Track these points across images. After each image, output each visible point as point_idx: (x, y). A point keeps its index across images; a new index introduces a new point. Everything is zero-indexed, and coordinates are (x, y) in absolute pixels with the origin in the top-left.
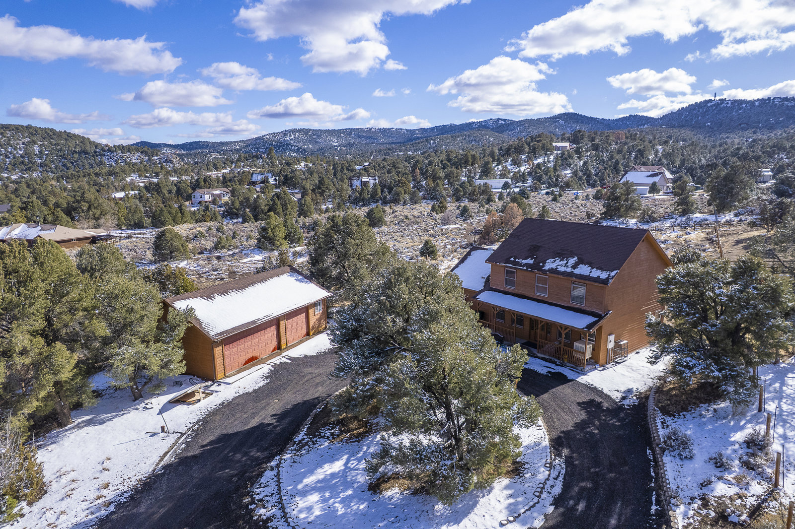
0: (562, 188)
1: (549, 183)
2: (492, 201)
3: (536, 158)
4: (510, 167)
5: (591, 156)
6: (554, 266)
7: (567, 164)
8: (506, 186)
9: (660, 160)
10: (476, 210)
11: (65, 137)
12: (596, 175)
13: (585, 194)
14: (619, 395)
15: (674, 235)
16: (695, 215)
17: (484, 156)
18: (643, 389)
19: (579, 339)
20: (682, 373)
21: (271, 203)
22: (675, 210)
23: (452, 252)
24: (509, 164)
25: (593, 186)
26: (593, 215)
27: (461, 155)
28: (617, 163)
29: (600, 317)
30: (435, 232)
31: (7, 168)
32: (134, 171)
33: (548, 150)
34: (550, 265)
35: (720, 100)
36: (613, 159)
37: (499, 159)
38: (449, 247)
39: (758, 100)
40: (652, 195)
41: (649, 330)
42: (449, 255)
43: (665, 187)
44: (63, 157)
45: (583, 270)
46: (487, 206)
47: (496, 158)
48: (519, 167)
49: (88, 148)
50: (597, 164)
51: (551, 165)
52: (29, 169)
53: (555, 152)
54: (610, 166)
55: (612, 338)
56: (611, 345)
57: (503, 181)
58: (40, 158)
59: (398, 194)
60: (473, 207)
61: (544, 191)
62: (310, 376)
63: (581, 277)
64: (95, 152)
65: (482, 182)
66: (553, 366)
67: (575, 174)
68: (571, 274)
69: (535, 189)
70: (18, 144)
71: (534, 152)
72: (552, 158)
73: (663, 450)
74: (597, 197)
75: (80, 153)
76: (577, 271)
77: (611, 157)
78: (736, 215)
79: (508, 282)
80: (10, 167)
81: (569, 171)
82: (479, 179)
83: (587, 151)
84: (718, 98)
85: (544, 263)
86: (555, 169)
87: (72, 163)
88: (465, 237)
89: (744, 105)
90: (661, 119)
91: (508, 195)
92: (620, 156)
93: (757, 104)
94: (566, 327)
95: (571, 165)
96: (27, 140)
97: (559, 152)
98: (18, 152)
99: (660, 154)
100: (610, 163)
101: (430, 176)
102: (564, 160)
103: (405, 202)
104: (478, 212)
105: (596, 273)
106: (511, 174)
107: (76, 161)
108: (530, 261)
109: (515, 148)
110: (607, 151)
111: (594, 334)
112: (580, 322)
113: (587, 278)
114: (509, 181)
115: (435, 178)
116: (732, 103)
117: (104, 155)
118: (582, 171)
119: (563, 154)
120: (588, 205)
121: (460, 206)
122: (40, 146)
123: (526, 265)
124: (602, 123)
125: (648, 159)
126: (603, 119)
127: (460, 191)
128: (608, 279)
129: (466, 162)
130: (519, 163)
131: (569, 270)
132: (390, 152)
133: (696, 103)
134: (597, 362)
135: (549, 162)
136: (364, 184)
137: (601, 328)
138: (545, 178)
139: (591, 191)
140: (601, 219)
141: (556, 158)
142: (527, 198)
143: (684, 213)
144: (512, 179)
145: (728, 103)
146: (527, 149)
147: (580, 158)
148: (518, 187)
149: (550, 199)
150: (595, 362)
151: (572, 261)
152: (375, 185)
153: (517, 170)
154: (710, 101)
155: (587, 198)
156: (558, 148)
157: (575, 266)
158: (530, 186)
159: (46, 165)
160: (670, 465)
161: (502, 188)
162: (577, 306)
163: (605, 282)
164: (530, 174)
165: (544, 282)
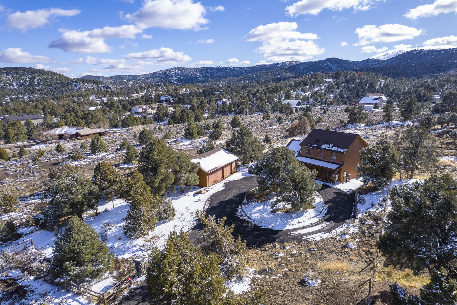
0: (329, 106)
1: (321, 102)
2: (293, 113)
3: (315, 88)
4: (300, 93)
5: (344, 87)
6: (325, 147)
7: (331, 92)
8: (299, 104)
9: (382, 89)
10: (285, 119)
11: (50, 74)
12: (347, 98)
13: (340, 109)
14: (347, 191)
15: (381, 132)
16: (393, 122)
17: (286, 87)
18: (355, 189)
19: (334, 173)
20: (365, 181)
21: (181, 114)
22: (384, 119)
23: (277, 140)
24: (299, 91)
25: (345, 104)
26: (344, 122)
27: (274, 86)
28: (358, 91)
29: (341, 165)
30: (267, 130)
31: (21, 92)
32: (92, 94)
33: (321, 83)
34: (323, 147)
35: (421, 50)
36: (356, 88)
37: (294, 88)
38: (275, 138)
39: (443, 50)
40: (375, 109)
41: (357, 169)
42: (276, 142)
43: (383, 105)
44: (51, 86)
45: (335, 149)
46: (290, 116)
47: (293, 88)
48: (305, 93)
49: (64, 81)
50: (348, 91)
51: (323, 92)
52: (33, 93)
53: (325, 84)
54: (354, 93)
55: (345, 173)
56: (345, 175)
57: (297, 101)
58: (38, 86)
59: (243, 109)
60: (283, 116)
61: (319, 107)
62: (238, 186)
63: (334, 151)
64: (68, 83)
65: (286, 102)
66: (324, 183)
67: (335, 97)
68: (331, 150)
69: (314, 105)
70: (26, 78)
71: (313, 85)
72: (323, 87)
73: (357, 203)
74: (346, 111)
75: (59, 83)
76: (333, 149)
77: (355, 88)
78: (412, 122)
79: (307, 153)
80: (23, 92)
81: (333, 95)
82: (284, 100)
83: (342, 83)
84: (420, 49)
85: (321, 146)
86: (325, 94)
87: (56, 89)
88: (282, 133)
89: (435, 53)
90: (386, 61)
91: (300, 109)
92: (360, 86)
93: (442, 52)
94: (329, 169)
95: (333, 92)
96: (30, 76)
97: (327, 84)
98: (26, 83)
99: (382, 86)
100: (354, 91)
101: (258, 99)
102: (330, 89)
103: (246, 113)
104: (286, 119)
105: (339, 150)
106: (302, 97)
107: (58, 88)
108: (316, 145)
109: (303, 82)
110: (353, 84)
111: (339, 171)
112: (334, 167)
113: (337, 152)
114: (300, 101)
115: (261, 100)
116: (428, 52)
117: (73, 85)
118: (339, 95)
119: (329, 85)
120: (342, 115)
121: (276, 116)
122: (38, 80)
123: (314, 147)
124: (352, 63)
125: (375, 89)
126: (352, 61)
127: (275, 107)
128: (344, 152)
129: (277, 90)
130: (306, 91)
131: (330, 149)
132: (231, 81)
133: (407, 52)
134: (340, 181)
135: (321, 90)
136: (224, 103)
137: (341, 169)
138: (319, 99)
139: (344, 107)
140: (347, 124)
141: (325, 88)
142: (310, 111)
143: (388, 121)
144: (301, 100)
145: (425, 52)
146: (309, 83)
147: (338, 88)
148: (305, 104)
149: (322, 112)
150: (339, 181)
151: (331, 145)
152: (230, 104)
153: (304, 94)
154: (415, 50)
155: (341, 111)
156: (326, 82)
157: (332, 147)
158: (311, 104)
159: (42, 91)
160: (359, 206)
161: (297, 105)
162: (333, 161)
163: (343, 153)
164: (311, 97)
165: (321, 153)
